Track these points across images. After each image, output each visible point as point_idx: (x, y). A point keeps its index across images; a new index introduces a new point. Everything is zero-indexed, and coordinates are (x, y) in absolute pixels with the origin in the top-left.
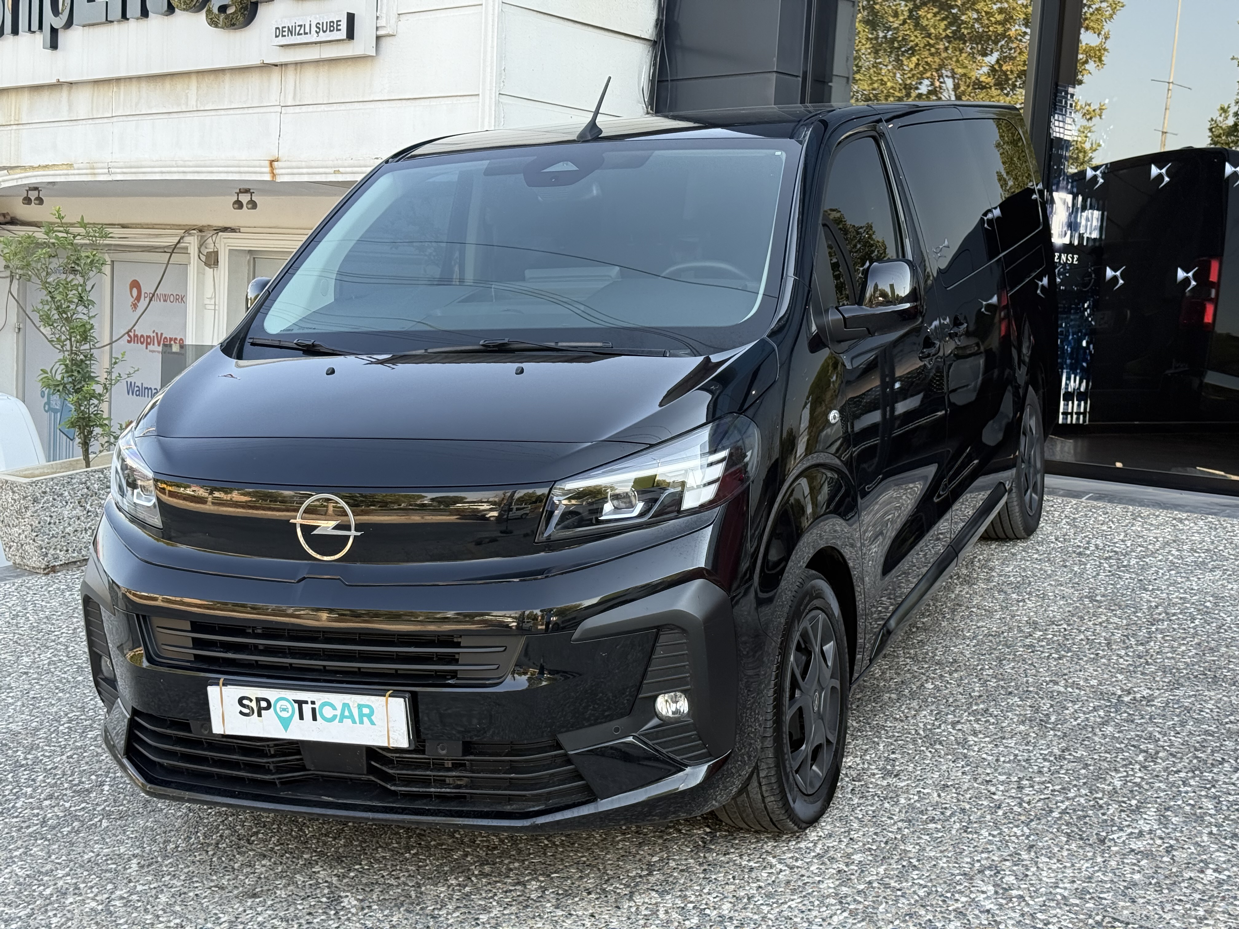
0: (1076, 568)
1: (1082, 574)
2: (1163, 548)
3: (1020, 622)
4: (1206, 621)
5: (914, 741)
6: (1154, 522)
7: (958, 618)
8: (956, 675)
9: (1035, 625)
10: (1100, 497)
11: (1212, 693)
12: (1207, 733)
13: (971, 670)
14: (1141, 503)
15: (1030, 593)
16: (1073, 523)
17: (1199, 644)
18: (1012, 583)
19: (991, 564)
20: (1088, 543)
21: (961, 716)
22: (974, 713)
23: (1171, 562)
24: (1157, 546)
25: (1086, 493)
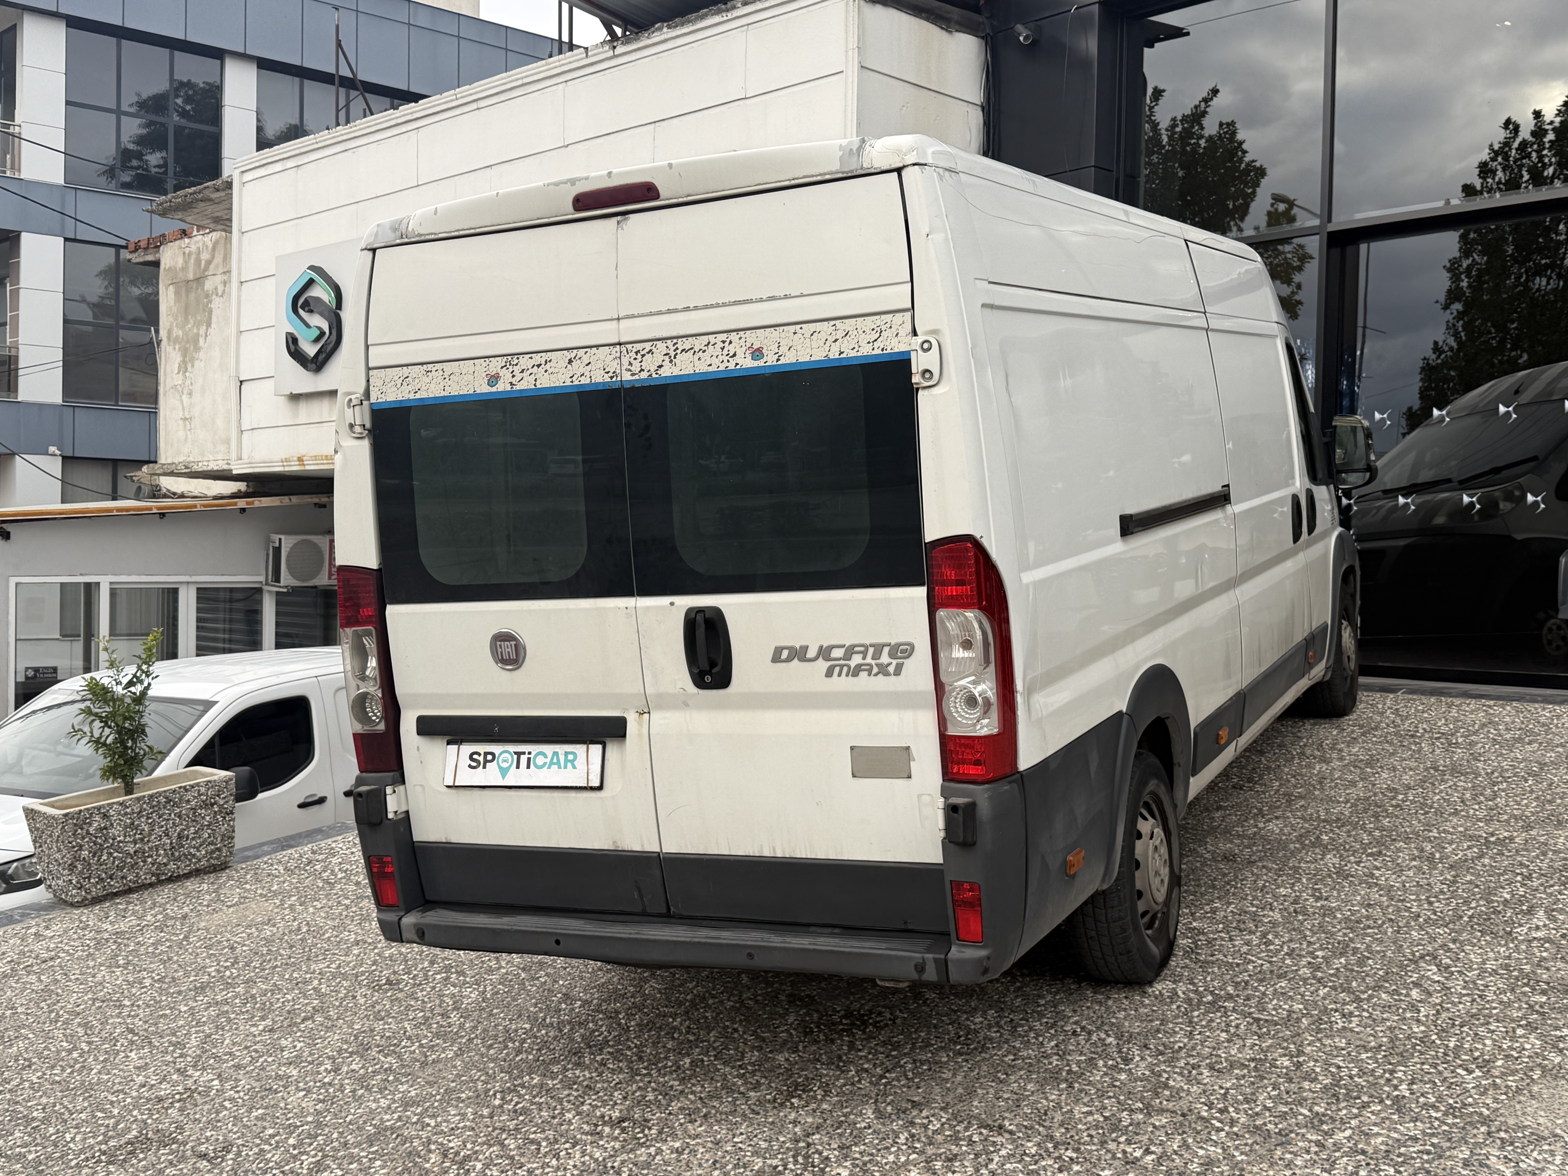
0: (1413, 747)
1: (1419, 751)
2: (1482, 728)
3: (1381, 789)
5: (1329, 876)
7: (1327, 788)
8: (1344, 829)
9: (1395, 790)
10: (1413, 691)
13: (1354, 826)
14: (1452, 695)
15: (1381, 767)
16: (1397, 713)
17: (1537, 798)
25: (1398, 689)
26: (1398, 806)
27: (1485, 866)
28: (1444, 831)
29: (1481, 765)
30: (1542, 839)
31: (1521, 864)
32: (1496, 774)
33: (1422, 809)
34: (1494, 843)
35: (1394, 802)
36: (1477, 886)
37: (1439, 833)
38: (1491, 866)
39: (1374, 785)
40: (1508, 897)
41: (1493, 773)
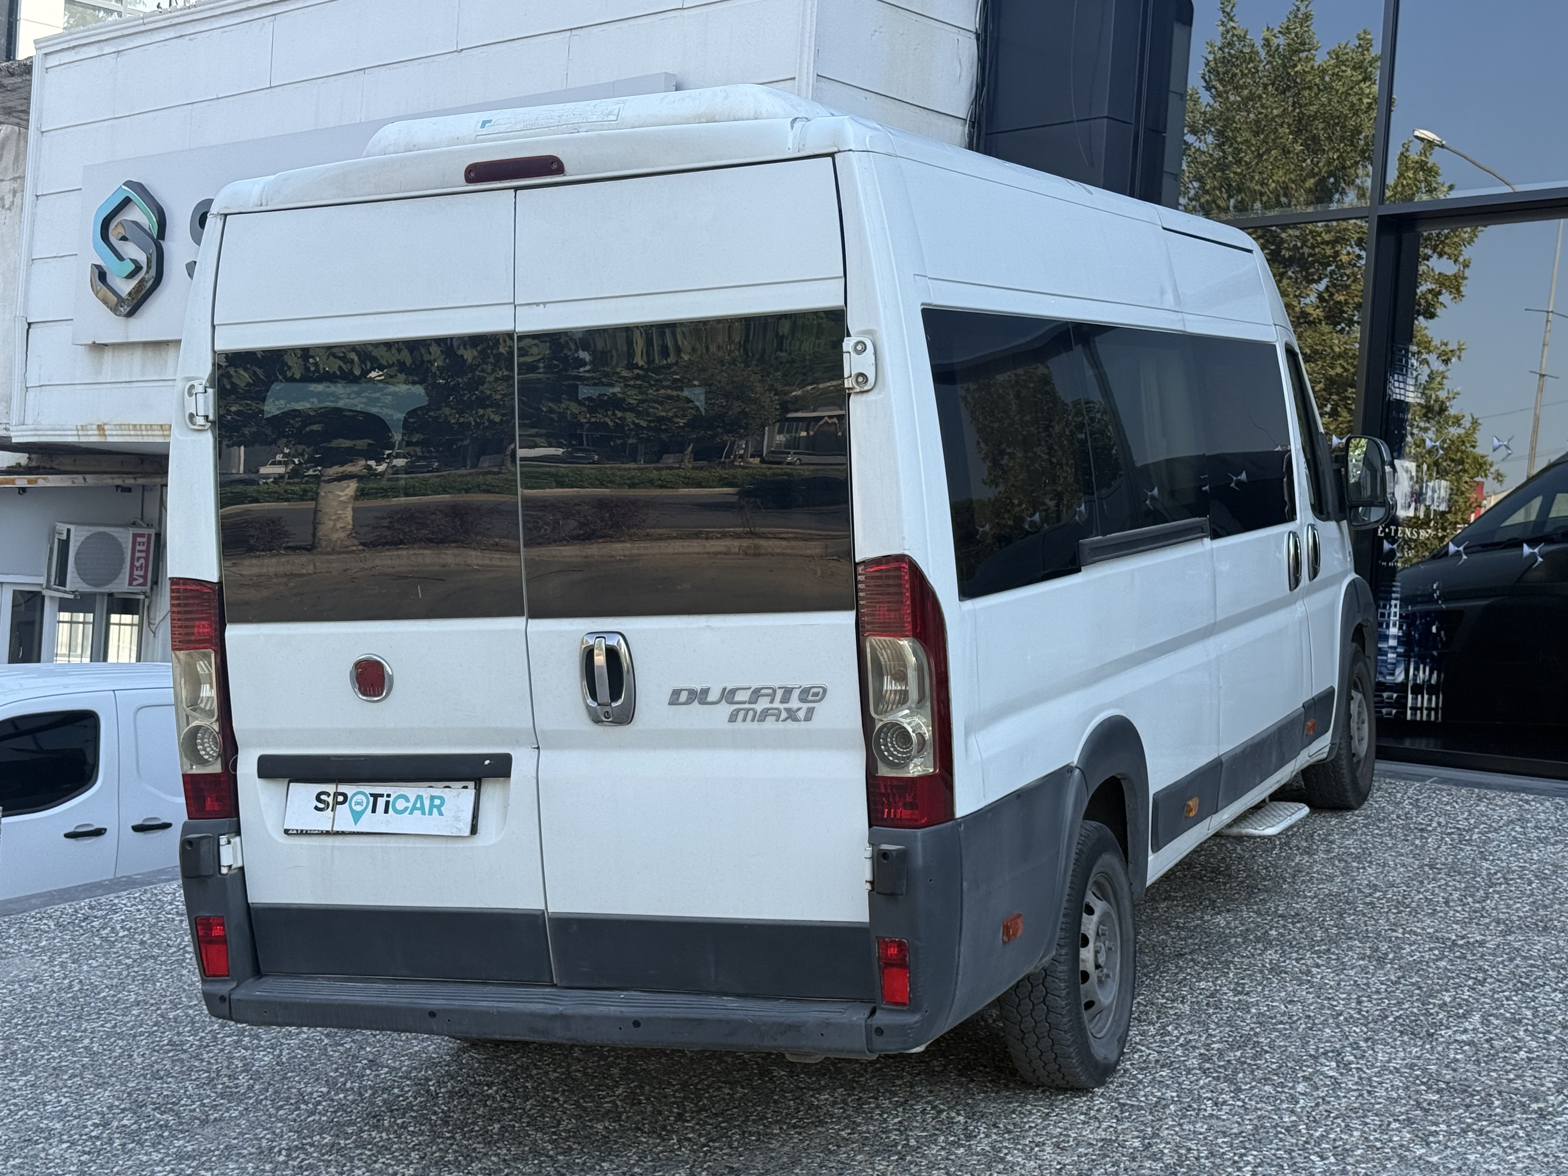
0: (1417, 842)
1: (1422, 847)
2: (1507, 825)
3: (1360, 884)
4: (1542, 885)
5: (1261, 972)
6: (1500, 803)
7: (1299, 881)
8: (1298, 925)
9: (1375, 888)
10: (1444, 781)
11: (1541, 938)
12: (1532, 966)
13: (1312, 922)
14: (1488, 786)
15: (1371, 862)
16: (1416, 804)
17: (1534, 902)
18: (1352, 853)
19: (1331, 838)
20: (1431, 820)
21: (1305, 955)
22: (1316, 952)
23: (1514, 837)
24: (1501, 824)
25: (1431, 777)
26: (1371, 903)
27: (1438, 968)
28: (1412, 932)
29: (1485, 865)
30: (1517, 945)
31: (1480, 969)
32: (1499, 875)
33: (1396, 907)
34: (1461, 946)
35: (1368, 900)
36: (1420, 988)
37: (1404, 933)
38: (1446, 968)
39: (1353, 881)
40: (1448, 999)
41: (1496, 874)
